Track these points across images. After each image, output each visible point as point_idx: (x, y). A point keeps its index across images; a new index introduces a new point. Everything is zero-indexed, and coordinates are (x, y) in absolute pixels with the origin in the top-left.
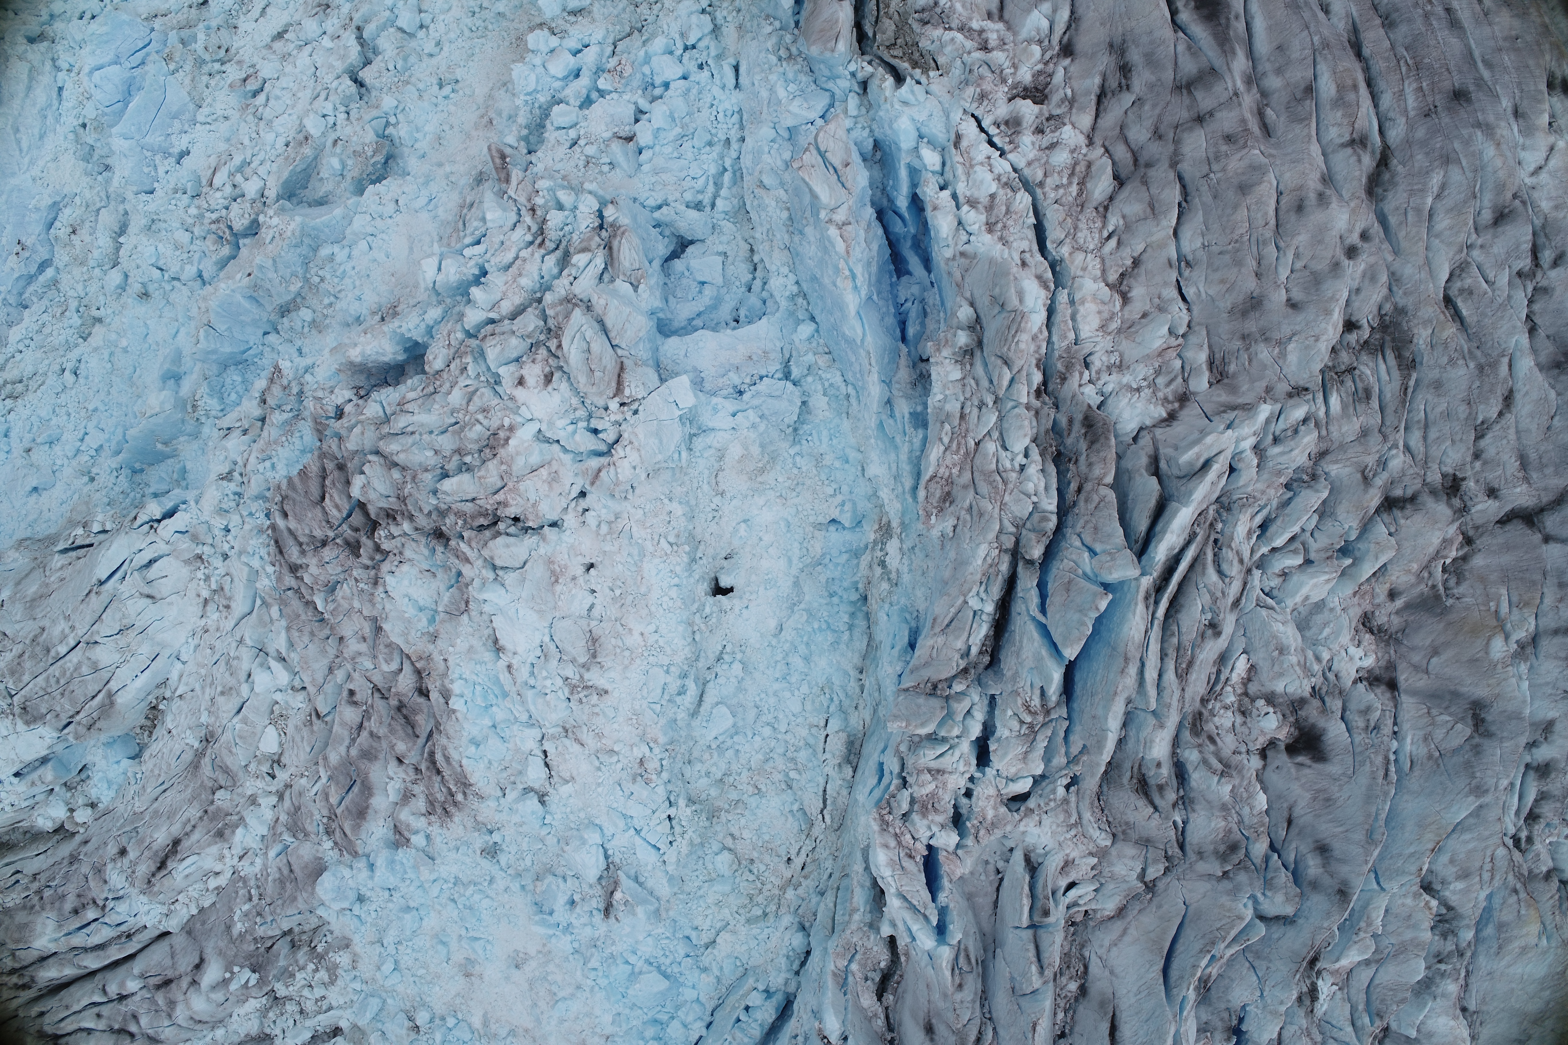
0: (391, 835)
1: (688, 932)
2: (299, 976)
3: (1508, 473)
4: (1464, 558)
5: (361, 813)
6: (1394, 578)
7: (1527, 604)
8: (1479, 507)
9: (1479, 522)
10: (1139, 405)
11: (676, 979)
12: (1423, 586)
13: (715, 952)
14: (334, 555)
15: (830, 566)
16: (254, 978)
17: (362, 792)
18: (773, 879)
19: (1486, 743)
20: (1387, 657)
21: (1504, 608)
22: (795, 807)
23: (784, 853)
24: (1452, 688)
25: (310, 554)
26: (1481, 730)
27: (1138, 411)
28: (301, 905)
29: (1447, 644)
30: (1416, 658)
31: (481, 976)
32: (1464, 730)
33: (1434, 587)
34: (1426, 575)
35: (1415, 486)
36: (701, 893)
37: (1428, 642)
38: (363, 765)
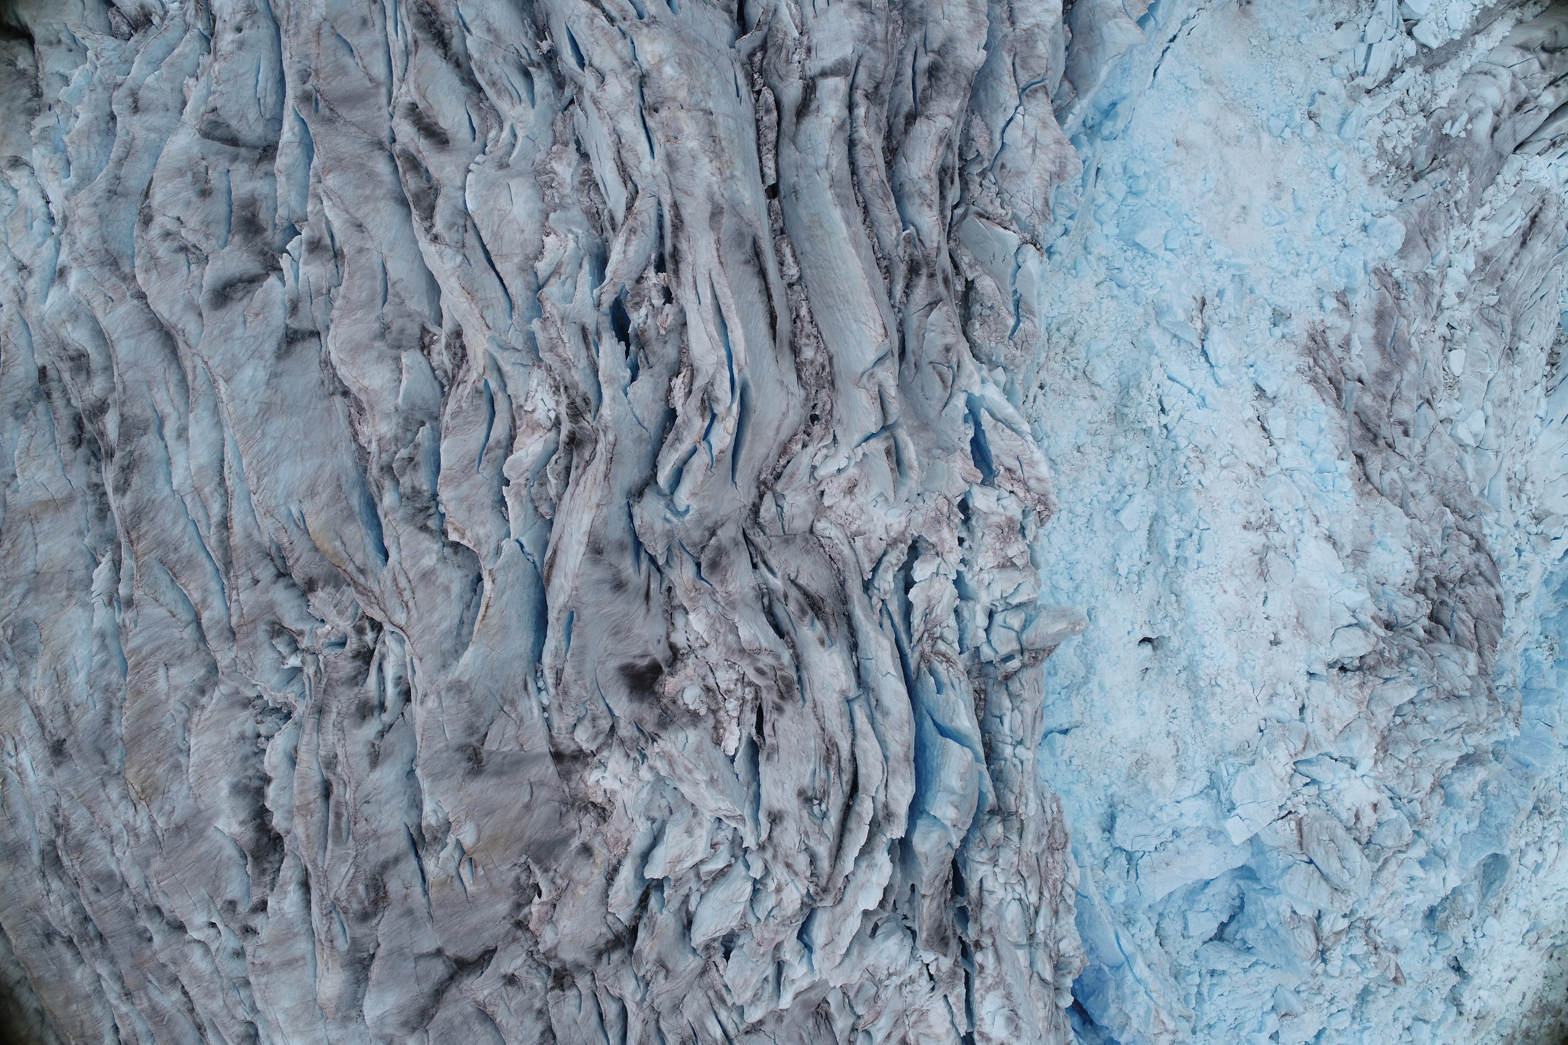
0: (1350, 298)
1: (1121, 293)
2: (1408, 140)
3: (503, 1006)
4: (519, 906)
5: (1381, 317)
6: (596, 871)
7: (443, 883)
8: (519, 961)
9: (514, 946)
10: (886, 961)
11: (1126, 242)
12: (561, 870)
13: (1096, 280)
14: (1453, 571)
15: (1059, 689)
16: (1446, 129)
17: (1384, 339)
18: (1056, 366)
19: (463, 740)
20: (573, 785)
21: (465, 872)
22: (1046, 442)
23: (1049, 394)
24: (504, 778)
25: (1472, 566)
26: (470, 751)
27: (884, 955)
28: (1415, 210)
29: (518, 819)
30: (543, 794)
31: (1269, 187)
32: (490, 745)
33: (546, 870)
34: (559, 881)
35: (603, 969)
36: (1114, 334)
37: (536, 813)
38: (1387, 367)
